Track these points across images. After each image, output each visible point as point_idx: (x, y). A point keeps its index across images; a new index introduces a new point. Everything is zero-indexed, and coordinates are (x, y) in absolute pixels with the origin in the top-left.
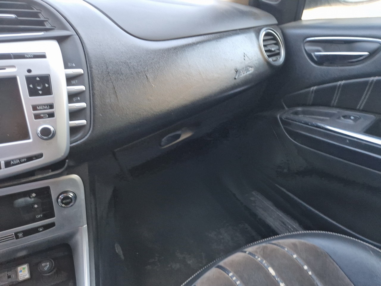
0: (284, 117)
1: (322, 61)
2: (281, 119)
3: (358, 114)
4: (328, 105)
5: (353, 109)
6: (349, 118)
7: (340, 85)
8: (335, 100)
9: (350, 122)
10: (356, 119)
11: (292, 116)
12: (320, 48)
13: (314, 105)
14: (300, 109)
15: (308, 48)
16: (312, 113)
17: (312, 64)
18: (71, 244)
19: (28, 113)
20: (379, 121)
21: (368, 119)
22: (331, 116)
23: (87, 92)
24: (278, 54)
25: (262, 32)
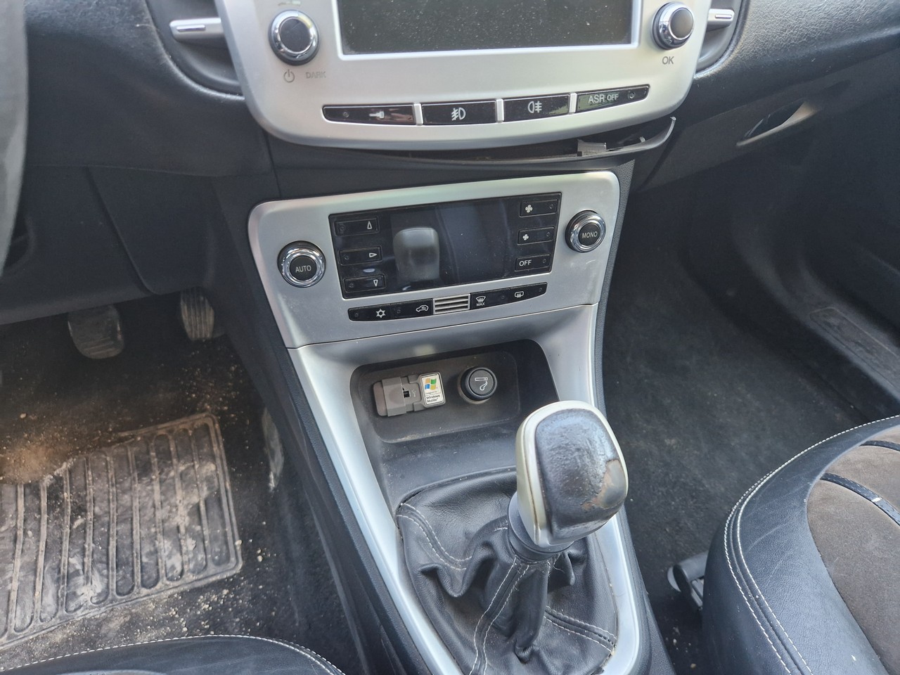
18: (546, 345)
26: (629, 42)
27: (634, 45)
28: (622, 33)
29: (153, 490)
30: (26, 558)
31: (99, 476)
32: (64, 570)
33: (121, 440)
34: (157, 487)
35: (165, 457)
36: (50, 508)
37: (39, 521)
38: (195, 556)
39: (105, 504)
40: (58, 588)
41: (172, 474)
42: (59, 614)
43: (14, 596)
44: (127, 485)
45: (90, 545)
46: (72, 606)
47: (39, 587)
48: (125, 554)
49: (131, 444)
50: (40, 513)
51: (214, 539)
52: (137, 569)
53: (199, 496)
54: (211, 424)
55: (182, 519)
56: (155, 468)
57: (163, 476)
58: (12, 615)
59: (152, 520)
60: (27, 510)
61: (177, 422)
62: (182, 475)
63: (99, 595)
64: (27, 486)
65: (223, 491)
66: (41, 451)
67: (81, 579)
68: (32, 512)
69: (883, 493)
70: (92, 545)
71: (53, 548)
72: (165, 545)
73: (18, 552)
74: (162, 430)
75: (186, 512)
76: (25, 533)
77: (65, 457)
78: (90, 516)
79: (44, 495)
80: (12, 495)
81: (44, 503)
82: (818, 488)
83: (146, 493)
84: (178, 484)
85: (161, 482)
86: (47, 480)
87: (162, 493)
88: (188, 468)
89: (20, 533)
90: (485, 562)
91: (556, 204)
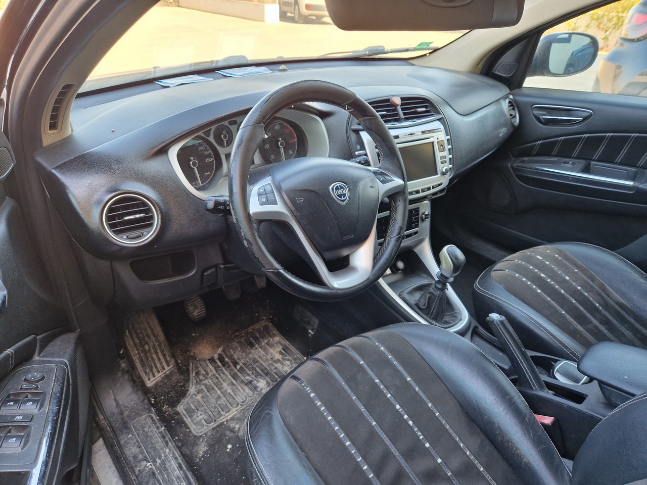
0: (515, 165)
1: (548, 122)
2: (512, 167)
3: (574, 160)
4: (549, 155)
5: (570, 157)
6: (568, 163)
7: (561, 140)
8: (555, 152)
9: (569, 165)
10: (573, 164)
11: (521, 164)
12: (544, 113)
13: (537, 155)
14: (526, 159)
15: (535, 112)
16: (537, 162)
17: (539, 124)
18: (416, 250)
19: (438, 161)
20: (589, 164)
21: (582, 163)
22: (553, 163)
23: (451, 150)
24: (515, 117)
25: (507, 101)
26: (437, 175)
27: (439, 175)
28: (436, 173)
29: (259, 351)
30: (227, 382)
31: (235, 350)
32: (246, 381)
33: (237, 336)
34: (260, 350)
35: (257, 339)
36: (224, 365)
37: (222, 370)
38: (292, 366)
39: (244, 359)
40: (248, 387)
41: (263, 344)
42: (255, 393)
43: (232, 394)
44: (248, 351)
45: (250, 373)
46: (259, 390)
47: (240, 388)
48: (266, 371)
49: (241, 337)
50: (220, 368)
51: (295, 359)
52: (274, 374)
53: (279, 348)
54: (268, 324)
55: (278, 356)
56: (255, 343)
57: (260, 345)
58: (237, 399)
59: (267, 359)
60: (215, 368)
61: (255, 326)
62: (267, 343)
63: (266, 384)
64: (209, 360)
65: (287, 345)
66: (207, 346)
67: (255, 382)
68: (217, 368)
69: (508, 269)
70: (251, 372)
71: (235, 377)
72: (279, 365)
73: (222, 382)
74: (250, 329)
75: (278, 354)
76: (219, 375)
77: (219, 347)
78: (241, 364)
79: (218, 361)
80: (205, 364)
81: (220, 364)
82: (493, 274)
83: (257, 353)
84: (268, 347)
85: (261, 347)
86: (216, 356)
87: (264, 351)
88: (268, 341)
89: (217, 375)
90: (430, 298)
91: (419, 210)
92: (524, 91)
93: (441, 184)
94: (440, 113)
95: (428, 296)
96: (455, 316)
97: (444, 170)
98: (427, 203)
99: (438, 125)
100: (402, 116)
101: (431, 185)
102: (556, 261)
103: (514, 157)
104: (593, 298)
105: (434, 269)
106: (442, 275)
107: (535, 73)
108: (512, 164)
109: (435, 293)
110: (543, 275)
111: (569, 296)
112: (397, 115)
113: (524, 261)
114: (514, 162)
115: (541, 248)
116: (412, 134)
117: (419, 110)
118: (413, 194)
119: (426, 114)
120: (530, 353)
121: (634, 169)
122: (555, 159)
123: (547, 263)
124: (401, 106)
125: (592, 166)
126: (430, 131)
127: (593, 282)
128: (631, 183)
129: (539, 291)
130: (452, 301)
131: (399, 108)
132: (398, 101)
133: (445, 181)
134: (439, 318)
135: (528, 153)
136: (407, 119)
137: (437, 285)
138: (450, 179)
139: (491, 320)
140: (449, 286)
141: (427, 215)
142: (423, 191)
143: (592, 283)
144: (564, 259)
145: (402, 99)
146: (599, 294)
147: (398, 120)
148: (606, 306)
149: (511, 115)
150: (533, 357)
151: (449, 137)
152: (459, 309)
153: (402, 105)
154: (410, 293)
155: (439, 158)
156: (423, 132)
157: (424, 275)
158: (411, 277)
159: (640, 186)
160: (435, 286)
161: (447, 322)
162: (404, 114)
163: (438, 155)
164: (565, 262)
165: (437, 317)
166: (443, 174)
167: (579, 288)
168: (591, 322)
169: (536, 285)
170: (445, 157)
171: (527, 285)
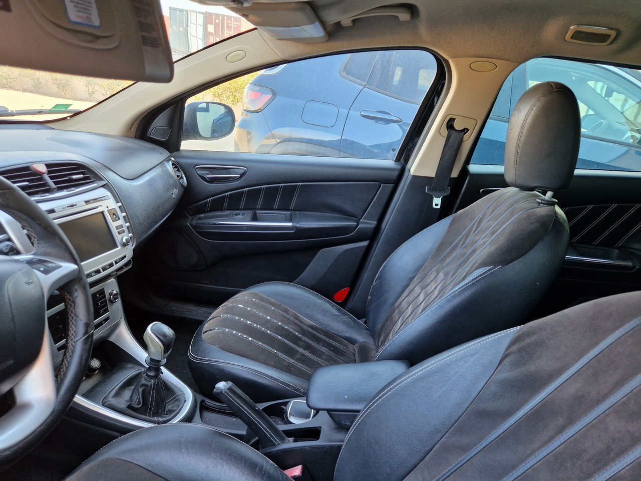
0: (194, 223)
1: (212, 180)
2: (191, 225)
3: (243, 211)
4: (221, 209)
5: (238, 209)
6: (239, 214)
7: (228, 195)
8: (225, 206)
9: (240, 216)
10: (243, 215)
11: (199, 221)
12: (207, 172)
13: (211, 211)
14: (202, 216)
15: (199, 172)
16: (212, 217)
17: (205, 183)
18: (112, 339)
19: (115, 232)
20: (255, 212)
21: (249, 213)
22: (227, 216)
23: (126, 217)
24: (182, 178)
25: (171, 163)
26: (117, 247)
27: (119, 248)
28: (116, 246)
69: (216, 327)
82: (204, 336)
90: (143, 391)
91: (104, 292)
92: (184, 154)
93: (125, 257)
94: (102, 180)
95: (141, 390)
96: (178, 400)
97: (124, 241)
98: (112, 282)
99: (103, 192)
100: (53, 186)
101: (113, 261)
102: (255, 305)
103: (191, 216)
104: (292, 329)
105: (142, 355)
106: (152, 360)
107: (188, 137)
108: (190, 222)
109: (149, 384)
110: (249, 322)
111: (275, 334)
112: (46, 184)
113: (228, 313)
114: (192, 220)
115: (238, 296)
116: (72, 206)
117: (74, 177)
118: (92, 276)
119: (85, 181)
120: (261, 406)
121: (288, 213)
122: (228, 212)
123: (249, 309)
124: (48, 174)
125: (258, 214)
126: (95, 200)
127: (287, 314)
128: (290, 224)
129: (250, 339)
130: (170, 384)
131: (46, 177)
132: (42, 168)
133: (129, 252)
134: (160, 411)
135: (202, 210)
136: (61, 189)
137: (149, 374)
138: (133, 250)
139: (219, 391)
140: (163, 369)
141: (115, 295)
142: (104, 269)
143: (288, 316)
144: (261, 301)
145: (48, 166)
146: (296, 324)
147: (49, 191)
148: (303, 332)
149: (178, 176)
150: (265, 410)
151: (120, 204)
152: (180, 389)
153: (49, 172)
154: (118, 394)
155: (115, 229)
156: (87, 202)
157: (130, 365)
158: (114, 373)
159: (297, 225)
160: (147, 375)
161: (171, 411)
162: (56, 183)
163: (113, 225)
164: (262, 303)
165: (158, 410)
166: (125, 245)
167: (280, 324)
168: (298, 352)
169: (246, 335)
170: (122, 226)
171: (238, 337)
